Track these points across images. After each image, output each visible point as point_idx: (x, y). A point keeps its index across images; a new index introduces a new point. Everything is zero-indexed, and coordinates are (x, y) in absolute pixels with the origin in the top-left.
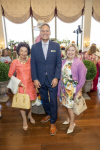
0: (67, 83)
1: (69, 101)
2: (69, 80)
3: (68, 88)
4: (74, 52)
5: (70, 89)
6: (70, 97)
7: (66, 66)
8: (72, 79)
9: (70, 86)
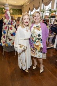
0: (36, 40)
1: (37, 53)
2: (37, 38)
3: (37, 44)
4: (39, 17)
5: (38, 45)
6: (38, 50)
7: (34, 28)
8: (39, 38)
9: (38, 43)
